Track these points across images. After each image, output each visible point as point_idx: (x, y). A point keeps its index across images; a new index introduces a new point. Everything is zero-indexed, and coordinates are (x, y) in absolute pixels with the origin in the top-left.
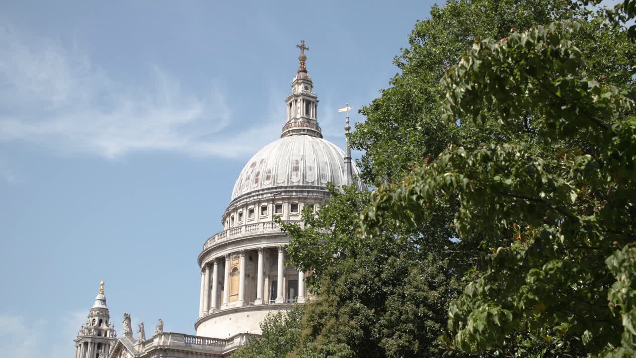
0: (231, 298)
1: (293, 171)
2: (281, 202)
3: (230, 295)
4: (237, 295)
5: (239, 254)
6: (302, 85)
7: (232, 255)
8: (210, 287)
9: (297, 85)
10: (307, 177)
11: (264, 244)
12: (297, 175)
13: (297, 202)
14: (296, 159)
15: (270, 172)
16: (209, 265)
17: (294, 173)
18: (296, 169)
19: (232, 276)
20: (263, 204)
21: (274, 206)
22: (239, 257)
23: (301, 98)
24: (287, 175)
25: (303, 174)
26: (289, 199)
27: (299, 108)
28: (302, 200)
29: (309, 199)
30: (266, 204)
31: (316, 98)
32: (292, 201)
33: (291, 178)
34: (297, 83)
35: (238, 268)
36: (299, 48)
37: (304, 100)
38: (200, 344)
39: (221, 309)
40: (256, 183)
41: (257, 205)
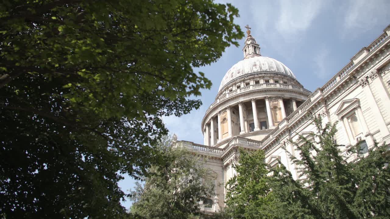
0: (223, 136)
1: (253, 66)
2: (249, 81)
3: (223, 134)
4: (227, 133)
5: (226, 110)
6: (250, 41)
7: (222, 112)
8: (210, 137)
9: (247, 41)
10: (262, 68)
11: (242, 99)
12: (256, 68)
13: (259, 79)
14: (254, 61)
15: (239, 70)
16: (208, 125)
17: (254, 67)
18: (255, 65)
19: (223, 123)
20: (237, 85)
21: (245, 84)
22: (226, 111)
23: (251, 45)
24: (250, 68)
25: (260, 67)
26: (253, 78)
27: (250, 50)
28: (262, 78)
29: (266, 77)
30: (239, 84)
31: (259, 45)
32: (255, 79)
33: (253, 69)
34: (248, 40)
35: (227, 118)
36: (246, 28)
37: (252, 46)
38: (204, 151)
39: (217, 143)
40: (232, 77)
41: (234, 86)
